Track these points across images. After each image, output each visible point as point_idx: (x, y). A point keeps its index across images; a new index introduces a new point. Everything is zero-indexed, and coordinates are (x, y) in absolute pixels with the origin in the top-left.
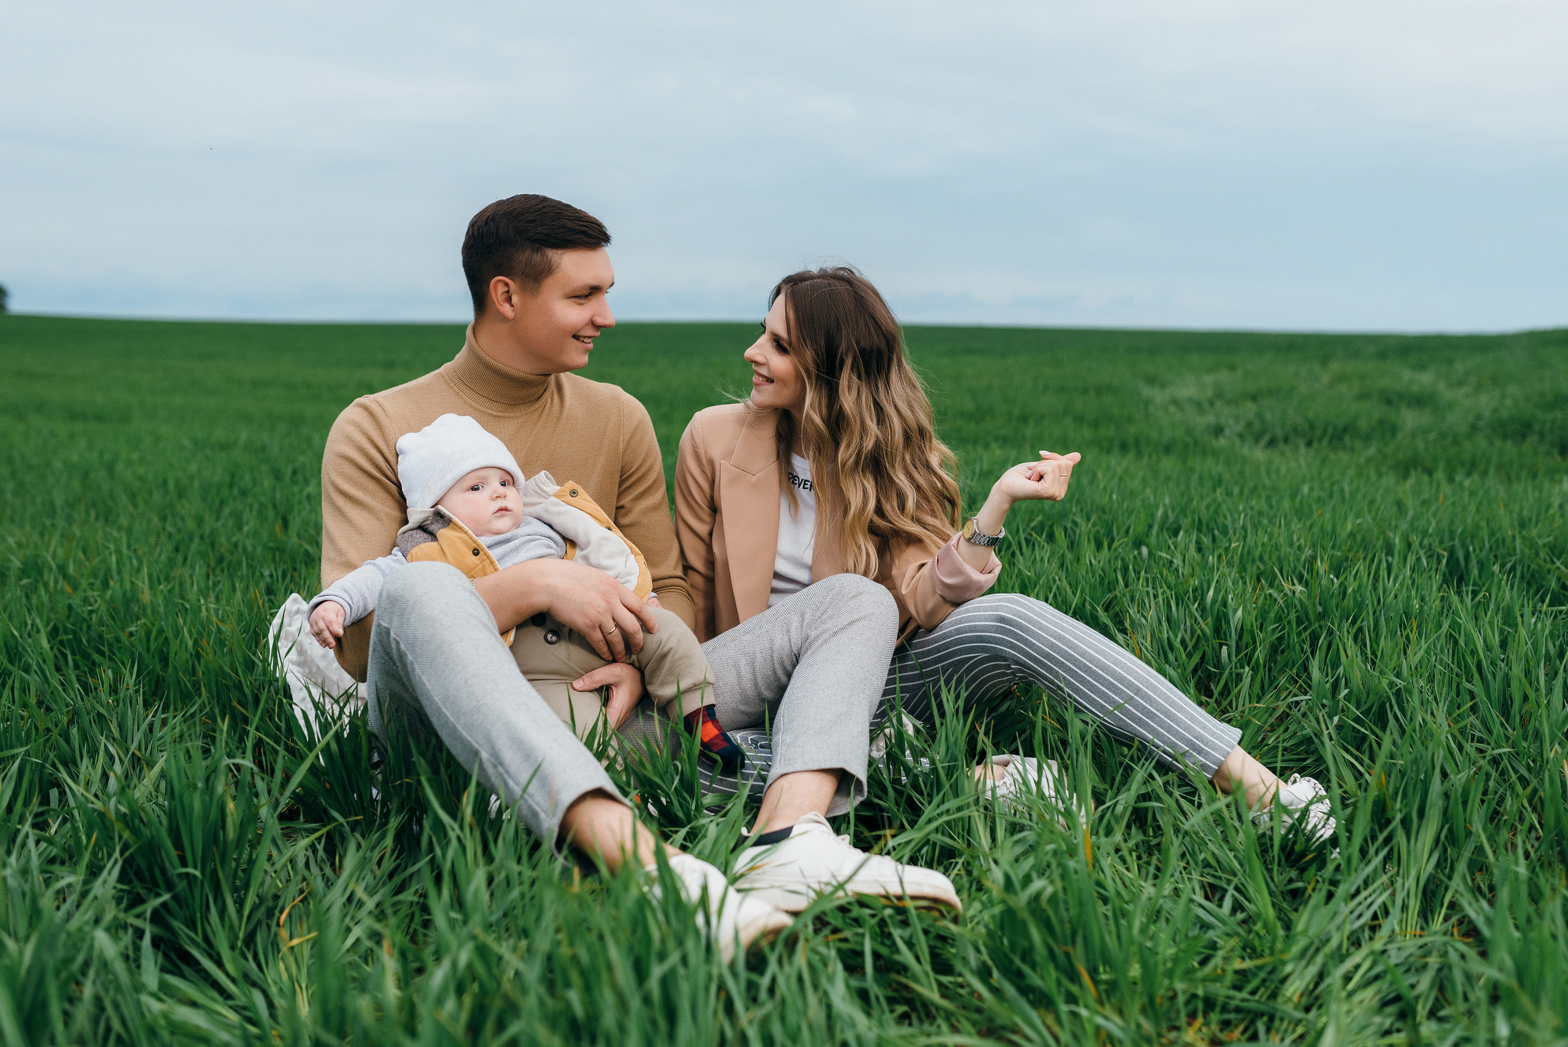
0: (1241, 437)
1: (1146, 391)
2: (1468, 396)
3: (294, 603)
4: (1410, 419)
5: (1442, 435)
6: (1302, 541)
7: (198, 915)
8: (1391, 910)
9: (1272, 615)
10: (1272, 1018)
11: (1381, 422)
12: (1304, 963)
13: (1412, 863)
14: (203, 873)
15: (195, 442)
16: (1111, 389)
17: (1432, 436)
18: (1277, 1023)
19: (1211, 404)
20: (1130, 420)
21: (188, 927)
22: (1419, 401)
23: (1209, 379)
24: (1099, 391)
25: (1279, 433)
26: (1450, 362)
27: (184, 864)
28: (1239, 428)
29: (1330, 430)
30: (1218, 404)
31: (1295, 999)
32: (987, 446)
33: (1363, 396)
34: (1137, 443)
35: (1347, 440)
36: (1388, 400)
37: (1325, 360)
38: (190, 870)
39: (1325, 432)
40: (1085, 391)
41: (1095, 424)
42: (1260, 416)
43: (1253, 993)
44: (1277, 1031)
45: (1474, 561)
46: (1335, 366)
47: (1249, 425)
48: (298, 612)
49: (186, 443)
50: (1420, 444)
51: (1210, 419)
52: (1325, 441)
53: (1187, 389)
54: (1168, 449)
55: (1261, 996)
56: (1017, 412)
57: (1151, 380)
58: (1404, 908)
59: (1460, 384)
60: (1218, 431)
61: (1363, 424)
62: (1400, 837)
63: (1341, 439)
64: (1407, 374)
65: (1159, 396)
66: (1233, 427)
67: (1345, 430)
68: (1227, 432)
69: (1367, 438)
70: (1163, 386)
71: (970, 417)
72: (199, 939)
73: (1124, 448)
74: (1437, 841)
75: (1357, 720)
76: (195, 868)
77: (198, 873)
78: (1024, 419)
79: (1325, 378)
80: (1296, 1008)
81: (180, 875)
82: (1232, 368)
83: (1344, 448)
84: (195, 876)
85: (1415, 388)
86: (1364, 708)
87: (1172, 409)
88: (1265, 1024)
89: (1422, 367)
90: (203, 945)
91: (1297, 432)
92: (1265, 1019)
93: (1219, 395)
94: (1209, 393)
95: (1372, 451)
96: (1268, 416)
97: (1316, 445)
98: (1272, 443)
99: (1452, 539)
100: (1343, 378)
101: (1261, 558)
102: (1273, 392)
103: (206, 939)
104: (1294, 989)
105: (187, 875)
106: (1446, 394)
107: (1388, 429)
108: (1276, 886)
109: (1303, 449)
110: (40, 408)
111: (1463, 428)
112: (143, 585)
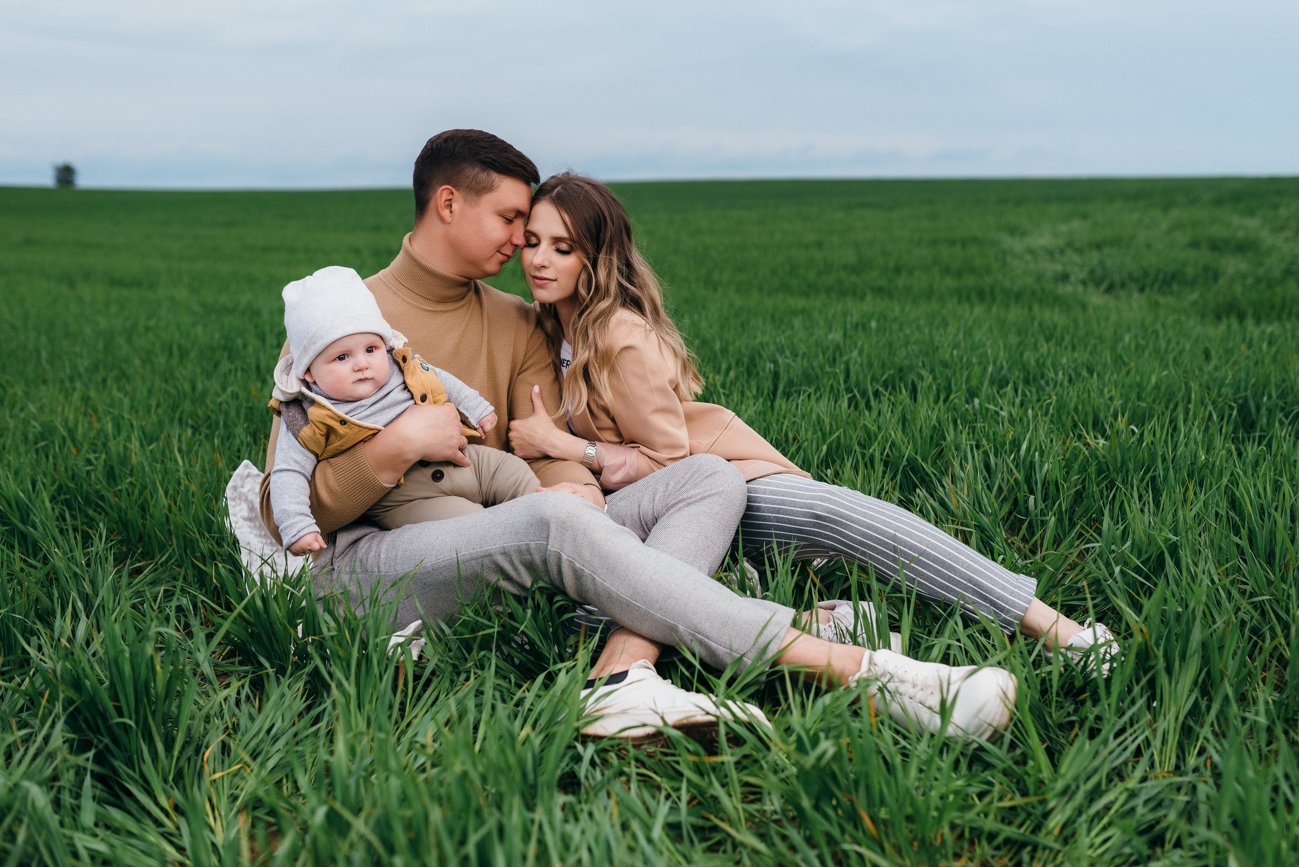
0: (1084, 283)
1: (1008, 242)
2: (1287, 240)
3: (246, 467)
4: (1232, 265)
5: (1258, 280)
6: (1113, 393)
7: (135, 756)
8: (1152, 743)
9: (1076, 467)
10: (1035, 848)
11: (1206, 269)
12: (1066, 799)
13: (1172, 703)
14: (137, 723)
15: (204, 306)
16: (975, 240)
17: (1250, 281)
18: (1039, 854)
19: (1062, 252)
20: (988, 271)
21: (127, 766)
22: (1242, 247)
23: (1064, 228)
24: (964, 243)
25: (1117, 279)
26: (1276, 207)
27: (121, 715)
28: (1083, 275)
29: (1161, 276)
30: (1069, 252)
31: (1056, 832)
32: (862, 298)
33: (1195, 244)
34: (992, 291)
35: (1175, 287)
36: (1216, 246)
37: (1167, 207)
38: (126, 720)
39: (1156, 279)
40: (952, 243)
41: (959, 274)
42: (1102, 263)
43: (1020, 826)
44: (1039, 860)
45: (1263, 410)
46: (1175, 213)
47: (1092, 272)
48: (248, 476)
49: (197, 308)
50: (1238, 289)
51: (1059, 268)
52: (1156, 286)
53: (1043, 239)
54: (1018, 296)
55: (1026, 830)
56: (892, 264)
57: (1013, 231)
58: (1164, 741)
59: (1282, 228)
60: (1064, 277)
61: (1190, 271)
62: (1163, 679)
63: (1169, 285)
64: (1236, 220)
65: (1016, 245)
66: (1079, 274)
67: (1173, 277)
68: (1073, 278)
69: (1193, 283)
70: (1023, 234)
71: (854, 269)
72: (137, 776)
73: (981, 295)
74: (1195, 683)
75: (1138, 570)
76: (131, 719)
77: (132, 723)
78: (898, 270)
79: (1164, 225)
80: (1056, 841)
81: (117, 724)
82: (1085, 217)
83: (1171, 293)
84: (130, 726)
85: (1240, 234)
86: (1144, 557)
87: (1028, 257)
88: (1029, 853)
89: (1251, 213)
90: (140, 781)
91: (1131, 277)
92: (1029, 849)
93: (1070, 244)
94: (1061, 242)
95: (1195, 296)
96: (1109, 263)
97: (1147, 291)
98: (1110, 289)
99: (1246, 390)
100: (1178, 226)
101: (1076, 409)
102: (1116, 242)
103: (143, 776)
104: (1055, 822)
105: (124, 724)
106: (1267, 238)
107: (1212, 275)
108: (1053, 721)
109: (1136, 295)
110: (87, 277)
111: (1277, 273)
112: (135, 445)
